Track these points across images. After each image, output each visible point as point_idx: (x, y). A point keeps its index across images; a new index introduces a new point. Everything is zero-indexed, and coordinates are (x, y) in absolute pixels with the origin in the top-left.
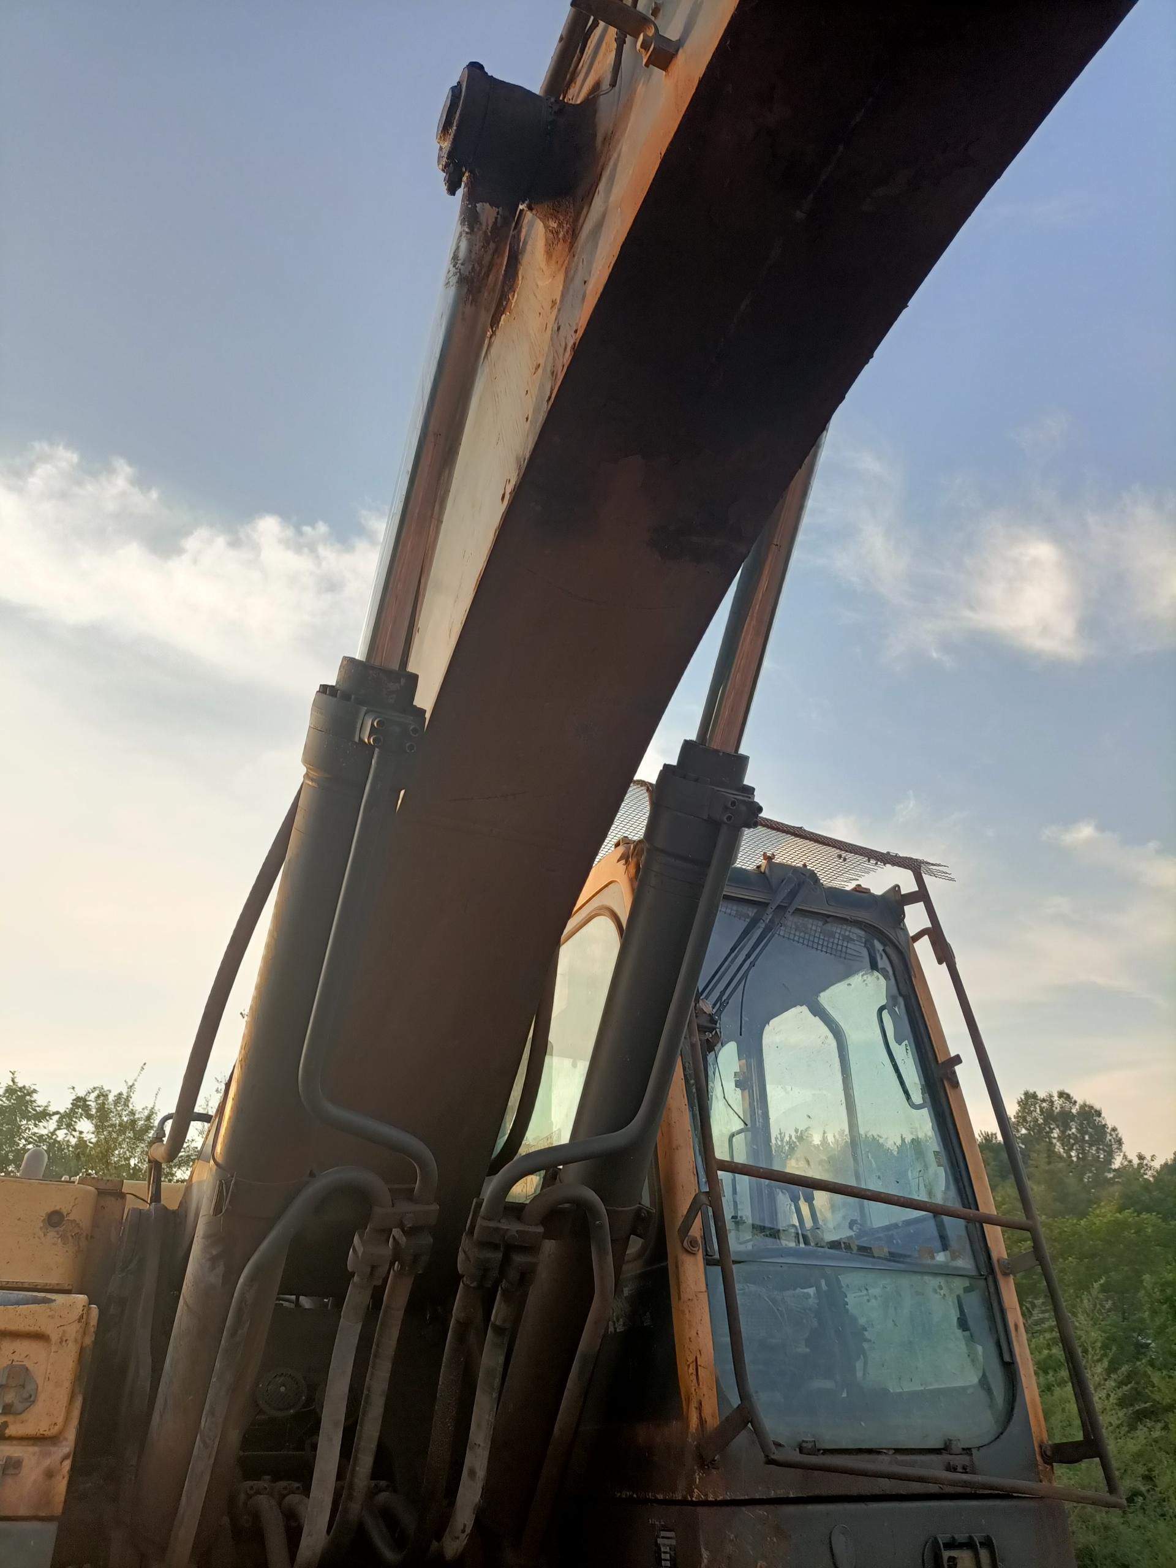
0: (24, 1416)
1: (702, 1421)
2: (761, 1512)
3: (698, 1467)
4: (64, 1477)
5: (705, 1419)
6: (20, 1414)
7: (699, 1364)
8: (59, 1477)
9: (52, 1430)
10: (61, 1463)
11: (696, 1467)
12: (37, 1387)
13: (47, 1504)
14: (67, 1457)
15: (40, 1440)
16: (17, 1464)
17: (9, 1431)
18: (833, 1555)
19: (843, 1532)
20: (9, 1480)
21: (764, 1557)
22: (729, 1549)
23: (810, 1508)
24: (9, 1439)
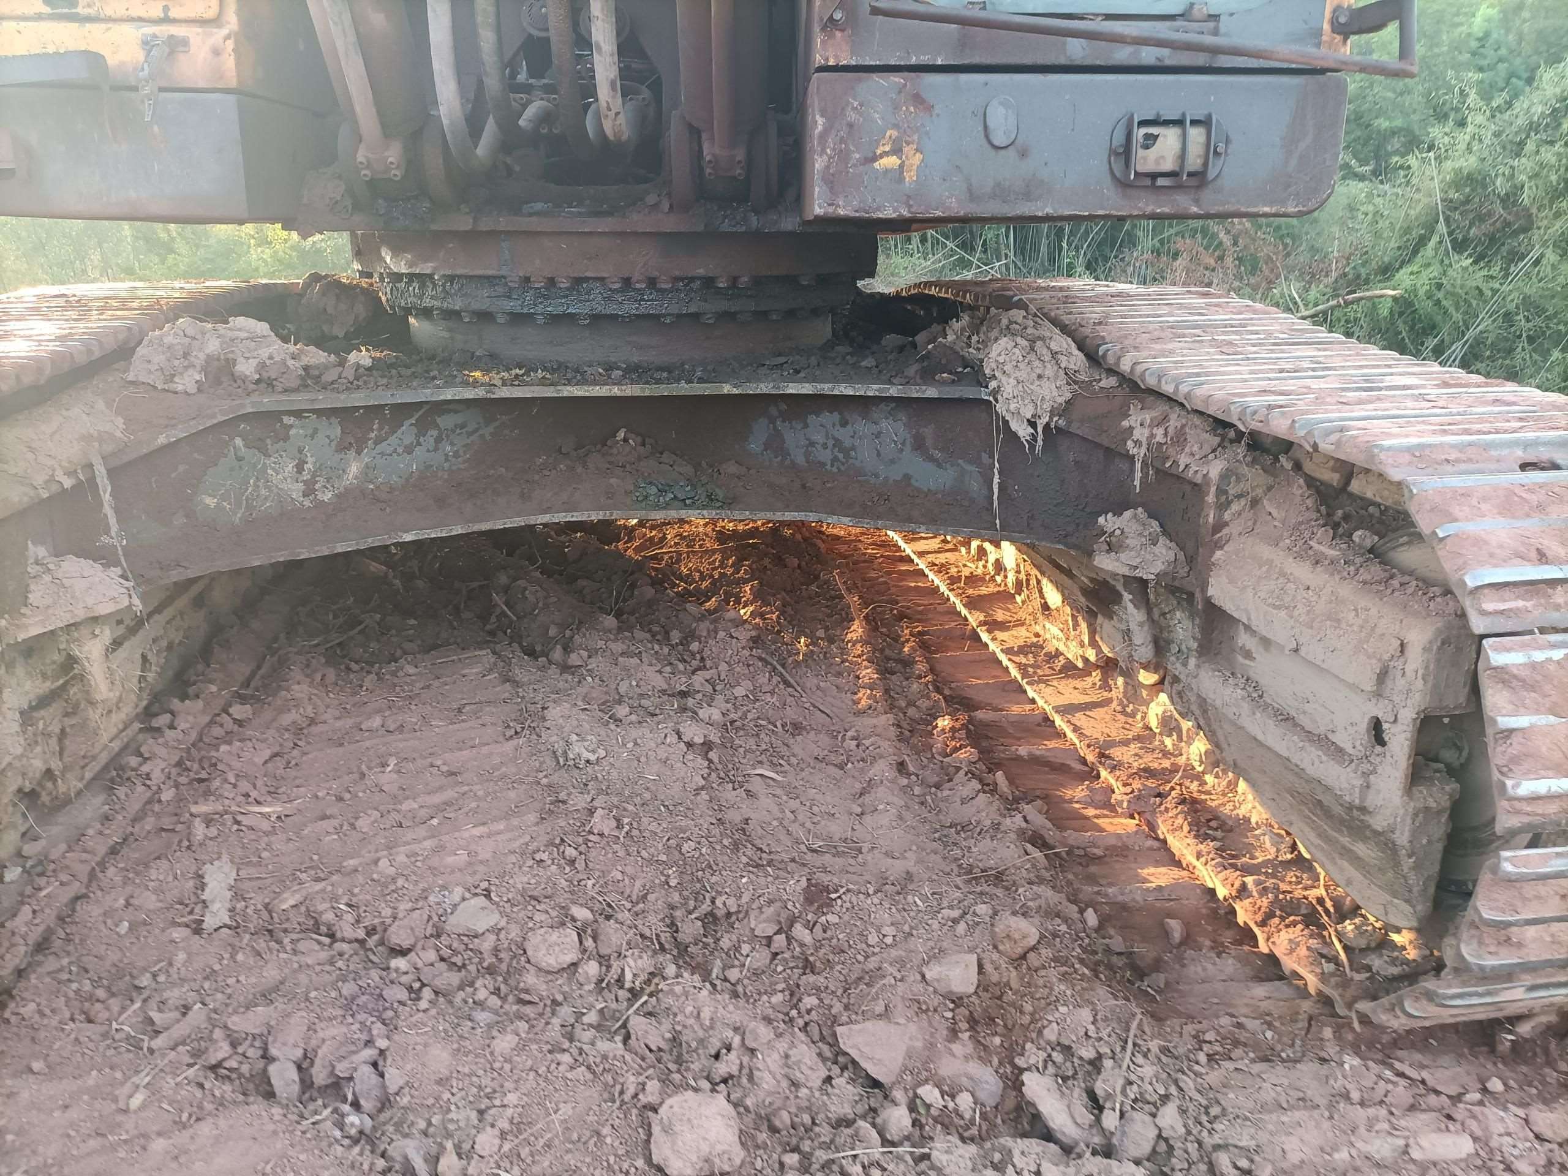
2: (896, 80)
3: (819, 30)
4: (230, 55)
8: (226, 55)
9: (209, 14)
10: (224, 42)
13: (221, 78)
14: (228, 37)
15: (202, 22)
16: (185, 42)
17: (172, 14)
18: (986, 128)
19: (1005, 104)
20: (182, 57)
21: (896, 126)
22: (852, 116)
23: (964, 77)
24: (174, 21)
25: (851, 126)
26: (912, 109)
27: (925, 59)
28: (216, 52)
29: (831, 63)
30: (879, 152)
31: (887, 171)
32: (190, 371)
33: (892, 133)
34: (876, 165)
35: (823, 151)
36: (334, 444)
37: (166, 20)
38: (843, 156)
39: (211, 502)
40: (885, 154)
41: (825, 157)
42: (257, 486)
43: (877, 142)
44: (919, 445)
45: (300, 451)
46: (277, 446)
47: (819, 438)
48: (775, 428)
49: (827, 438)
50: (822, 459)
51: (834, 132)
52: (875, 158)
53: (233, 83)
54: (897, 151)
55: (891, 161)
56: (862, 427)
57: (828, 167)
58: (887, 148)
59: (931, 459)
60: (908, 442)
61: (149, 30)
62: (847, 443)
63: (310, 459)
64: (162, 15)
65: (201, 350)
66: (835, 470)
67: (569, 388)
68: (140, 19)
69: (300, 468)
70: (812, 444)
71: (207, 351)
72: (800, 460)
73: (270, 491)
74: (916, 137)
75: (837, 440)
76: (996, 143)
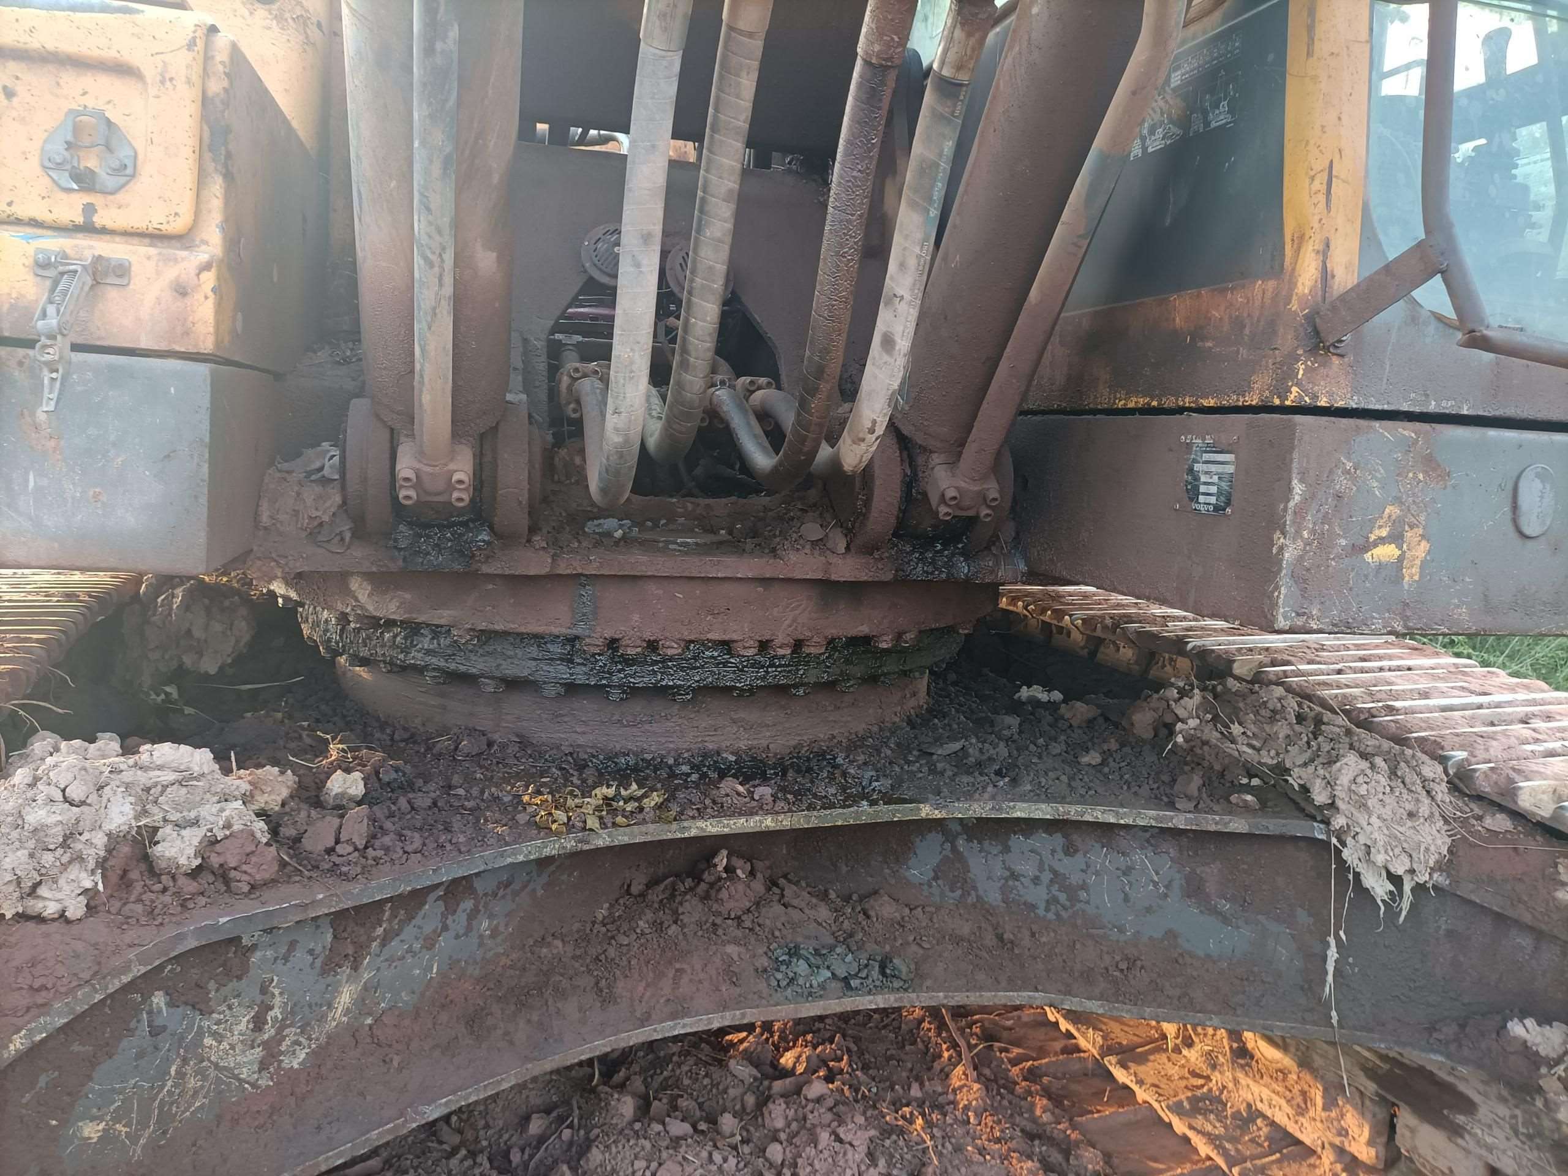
0: (119, 197)
1: (1326, 275)
2: (1406, 433)
3: (1305, 351)
4: (206, 298)
5: (1332, 271)
6: (112, 193)
7: (1334, 173)
8: (199, 296)
9: (173, 224)
10: (198, 275)
11: (1300, 352)
12: (136, 153)
13: (187, 333)
14: (206, 267)
15: (156, 237)
16: (122, 271)
17: (99, 220)
18: (1515, 507)
19: (1542, 476)
20: (112, 293)
21: (1398, 501)
22: (1341, 483)
23: (1492, 433)
24: (104, 231)
25: (1339, 497)
26: (1421, 476)
27: (1447, 406)
28: (182, 291)
29: (1323, 402)
30: (1372, 537)
31: (1381, 566)
32: (74, 872)
33: (1392, 510)
34: (1368, 556)
35: (1298, 533)
36: (318, 963)
37: (88, 228)
38: (1323, 542)
39: (91, 1131)
40: (1382, 541)
41: (1300, 543)
42: (181, 1075)
43: (1372, 522)
44: (1194, 890)
45: (264, 990)
46: (224, 991)
47: (1027, 868)
48: (954, 849)
49: (1041, 869)
50: (1030, 899)
51: (1314, 506)
52: (1367, 547)
53: (207, 345)
54: (1396, 538)
55: (1387, 552)
56: (1100, 857)
57: (1300, 559)
58: (1384, 533)
59: (1215, 912)
60: (1176, 885)
61: (53, 243)
62: (1075, 879)
63: (278, 1001)
64: (80, 220)
65: (96, 827)
66: (1051, 916)
67: (701, 824)
68: (34, 223)
69: (258, 1023)
70: (1014, 876)
71: (107, 827)
72: (993, 896)
73: (205, 1078)
74: (1422, 518)
75: (1055, 873)
76: (1528, 531)
